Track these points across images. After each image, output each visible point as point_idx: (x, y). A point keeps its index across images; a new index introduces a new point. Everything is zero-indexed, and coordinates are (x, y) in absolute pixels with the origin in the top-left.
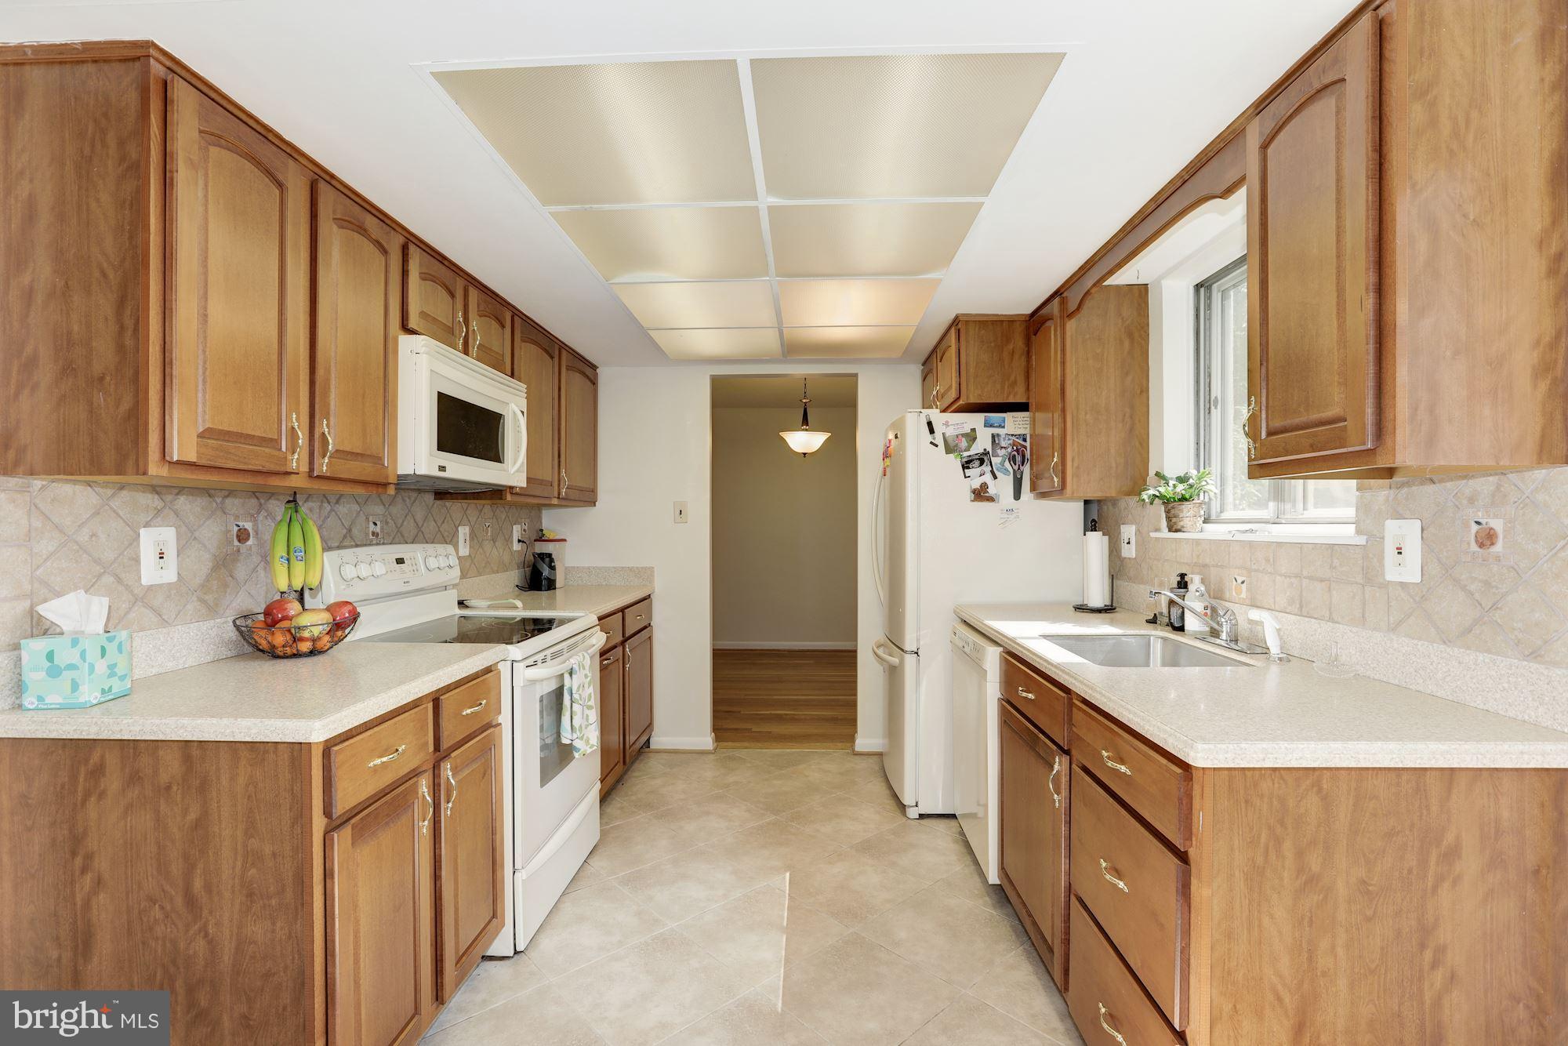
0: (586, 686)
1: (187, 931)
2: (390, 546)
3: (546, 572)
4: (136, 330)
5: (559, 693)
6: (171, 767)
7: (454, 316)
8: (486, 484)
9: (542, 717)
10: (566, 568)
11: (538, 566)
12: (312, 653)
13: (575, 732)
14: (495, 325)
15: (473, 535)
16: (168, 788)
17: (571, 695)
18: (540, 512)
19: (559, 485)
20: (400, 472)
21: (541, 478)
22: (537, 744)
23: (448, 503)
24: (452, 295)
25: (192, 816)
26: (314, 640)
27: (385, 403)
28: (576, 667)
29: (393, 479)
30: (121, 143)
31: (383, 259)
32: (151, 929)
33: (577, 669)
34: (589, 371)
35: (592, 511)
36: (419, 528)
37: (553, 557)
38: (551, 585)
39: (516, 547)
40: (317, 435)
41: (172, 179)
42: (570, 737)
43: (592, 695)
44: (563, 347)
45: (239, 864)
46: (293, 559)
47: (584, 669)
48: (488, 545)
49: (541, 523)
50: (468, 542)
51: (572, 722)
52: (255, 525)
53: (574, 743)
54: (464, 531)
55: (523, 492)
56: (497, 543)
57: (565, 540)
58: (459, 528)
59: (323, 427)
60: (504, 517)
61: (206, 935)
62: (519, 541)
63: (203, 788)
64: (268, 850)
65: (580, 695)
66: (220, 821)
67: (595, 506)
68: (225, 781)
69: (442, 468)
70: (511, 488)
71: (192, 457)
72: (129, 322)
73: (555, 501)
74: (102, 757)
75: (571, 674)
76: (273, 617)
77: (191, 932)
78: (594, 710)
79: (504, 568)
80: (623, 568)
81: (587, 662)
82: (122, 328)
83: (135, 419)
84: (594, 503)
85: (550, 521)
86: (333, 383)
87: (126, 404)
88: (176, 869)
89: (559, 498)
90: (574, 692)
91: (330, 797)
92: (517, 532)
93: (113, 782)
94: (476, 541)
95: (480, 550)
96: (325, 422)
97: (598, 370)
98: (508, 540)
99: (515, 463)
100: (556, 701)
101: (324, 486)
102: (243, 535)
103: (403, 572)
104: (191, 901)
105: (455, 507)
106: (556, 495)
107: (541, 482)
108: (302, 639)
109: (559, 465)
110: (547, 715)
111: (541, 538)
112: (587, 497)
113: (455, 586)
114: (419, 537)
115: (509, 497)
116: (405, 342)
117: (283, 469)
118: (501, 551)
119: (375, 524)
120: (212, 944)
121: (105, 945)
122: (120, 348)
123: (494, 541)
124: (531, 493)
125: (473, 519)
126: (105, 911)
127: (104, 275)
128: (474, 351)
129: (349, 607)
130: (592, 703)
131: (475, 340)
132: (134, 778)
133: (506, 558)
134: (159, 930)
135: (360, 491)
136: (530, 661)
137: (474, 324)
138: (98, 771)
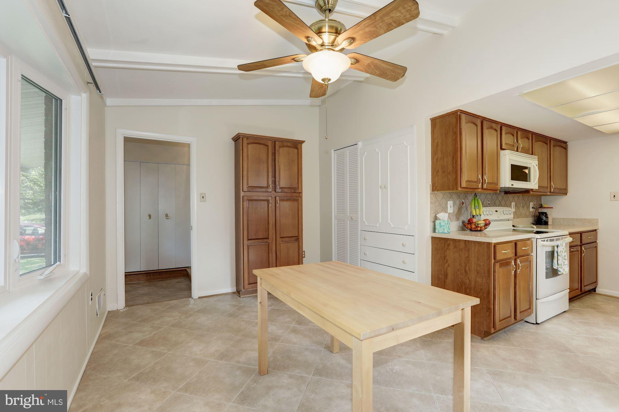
0: (564, 252)
1: (465, 277)
2: (493, 207)
3: (544, 218)
4: (456, 163)
5: (552, 253)
6: (462, 245)
7: (514, 141)
8: (524, 189)
9: (546, 259)
10: (553, 218)
11: (541, 217)
12: (480, 231)
13: (559, 265)
14: (526, 140)
15: (516, 205)
16: (462, 249)
17: (557, 253)
18: (541, 198)
19: (550, 188)
20: (501, 186)
21: (543, 186)
22: (545, 267)
23: (508, 195)
24: (513, 135)
25: (466, 255)
26: (481, 227)
27: (497, 169)
28: (559, 245)
29: (499, 189)
30: (453, 129)
31: (496, 133)
32: (458, 276)
33: (560, 245)
34: (563, 145)
35: (565, 197)
36: (500, 203)
37: (547, 213)
38: (546, 223)
39: (531, 210)
40: (484, 179)
41: (461, 133)
42: (557, 266)
43: (566, 255)
44: (551, 139)
45: (476, 266)
46: (476, 208)
47: (563, 246)
48: (521, 209)
49: (541, 202)
50: (514, 207)
51: (557, 262)
52: (465, 201)
53: (558, 269)
54: (513, 204)
55: (536, 191)
56: (524, 208)
57: (552, 208)
58: (512, 203)
59: (485, 177)
60: (527, 200)
61: (469, 279)
62: (532, 208)
63: (469, 250)
64: (482, 264)
65: (561, 254)
66: (472, 257)
67: (566, 195)
68: (473, 249)
69: (512, 185)
70: (532, 190)
71: (465, 186)
72: (455, 162)
73: (549, 194)
74: (450, 243)
75: (557, 247)
76: (470, 222)
77: (466, 278)
78: (567, 260)
79: (526, 216)
80: (581, 219)
81: (564, 244)
82: (453, 163)
83: (456, 179)
84: (566, 194)
85: (545, 201)
86: (487, 166)
87: (454, 177)
88: (463, 265)
89: (550, 192)
90: (558, 252)
91: (495, 255)
92: (531, 204)
93: (451, 247)
94: (517, 207)
95: (519, 210)
96: (485, 176)
97: (568, 144)
98: (528, 207)
99: (534, 182)
100: (551, 255)
101: (485, 191)
102: (463, 203)
103: (497, 214)
104: (466, 272)
105: (510, 196)
106: (549, 191)
107: (543, 187)
108: (478, 227)
109: (550, 181)
110: (548, 259)
111: (541, 207)
112: (564, 191)
113: (511, 220)
114: (500, 205)
115: (531, 193)
116: (502, 152)
117: (477, 188)
118: (526, 211)
119: (489, 201)
120: (470, 281)
121: (450, 277)
122: (453, 167)
123: (523, 207)
124: (540, 191)
125: (516, 200)
126: (450, 271)
127: (450, 154)
128: (520, 150)
129: (488, 221)
130: (566, 258)
131: (520, 146)
132: (455, 247)
133: (528, 213)
134: (460, 276)
135: (491, 192)
136: (543, 240)
137: (520, 142)
138: (449, 245)
